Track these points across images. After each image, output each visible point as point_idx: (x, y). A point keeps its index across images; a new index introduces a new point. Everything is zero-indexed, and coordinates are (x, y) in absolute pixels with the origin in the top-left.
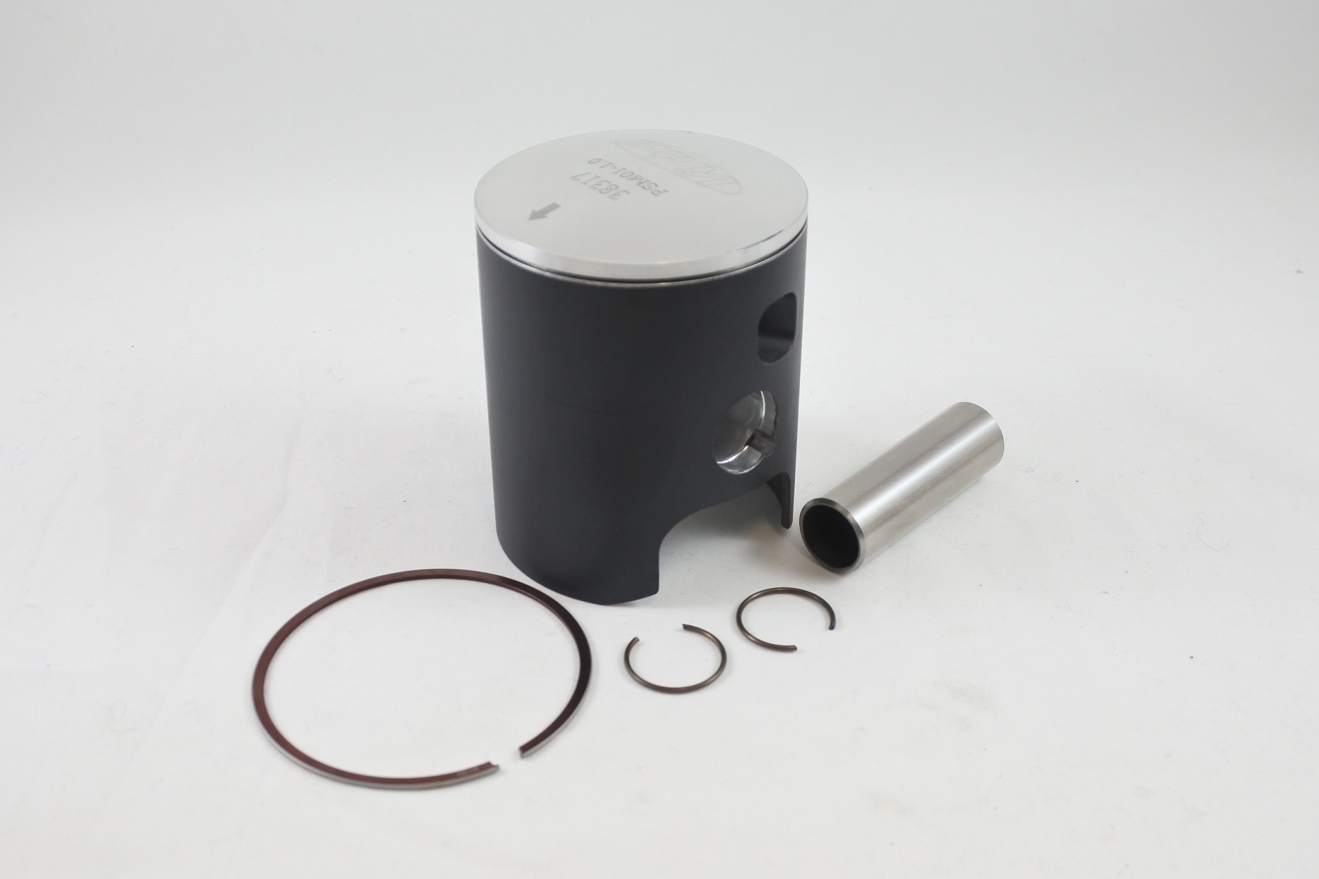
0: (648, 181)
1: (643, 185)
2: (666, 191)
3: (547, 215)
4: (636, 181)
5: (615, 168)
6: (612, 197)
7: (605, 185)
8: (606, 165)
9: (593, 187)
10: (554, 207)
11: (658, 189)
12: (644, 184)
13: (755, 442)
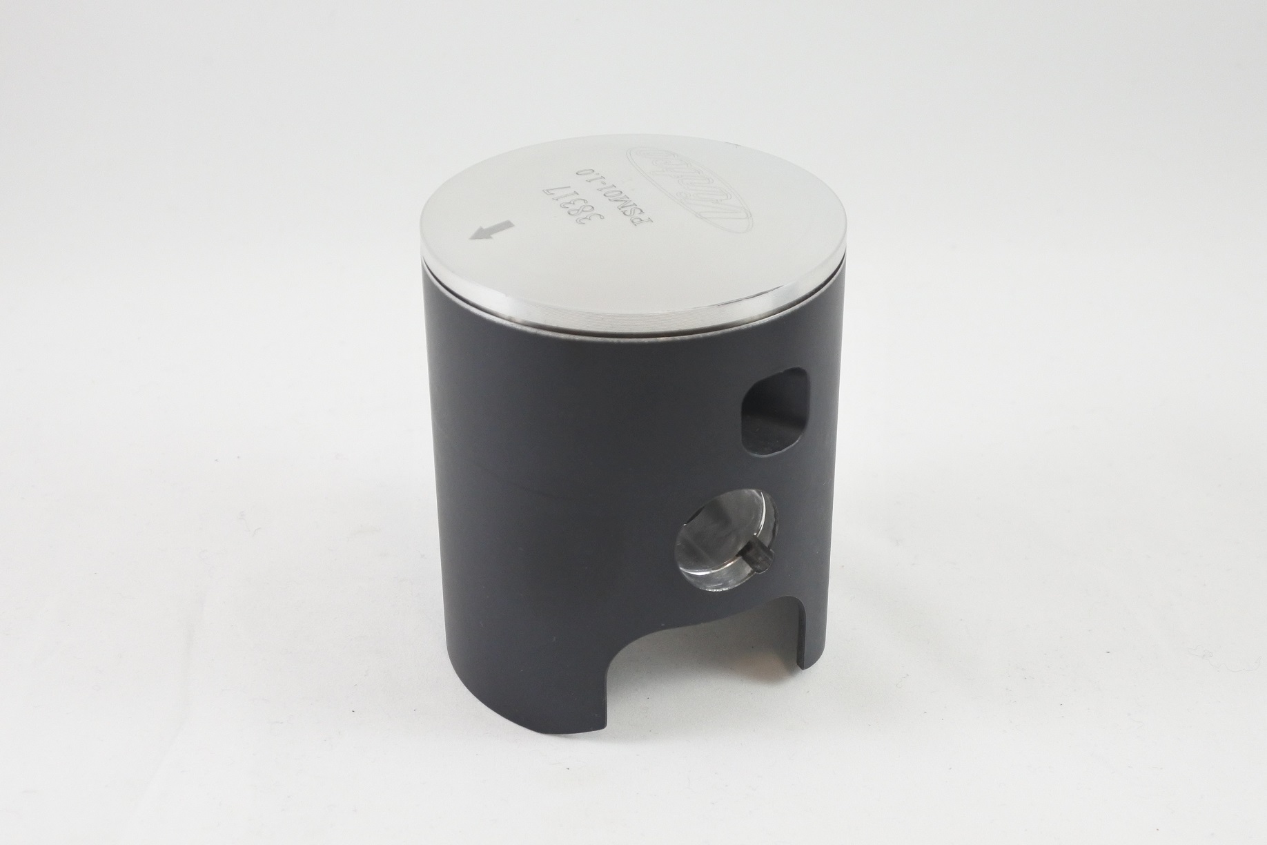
0: (635, 204)
1: (623, 209)
2: (650, 220)
3: (492, 236)
4: (619, 204)
5: (604, 184)
6: (580, 222)
7: (579, 204)
8: (596, 179)
9: (563, 206)
10: (508, 225)
11: (642, 216)
12: (629, 209)
13: (750, 554)
